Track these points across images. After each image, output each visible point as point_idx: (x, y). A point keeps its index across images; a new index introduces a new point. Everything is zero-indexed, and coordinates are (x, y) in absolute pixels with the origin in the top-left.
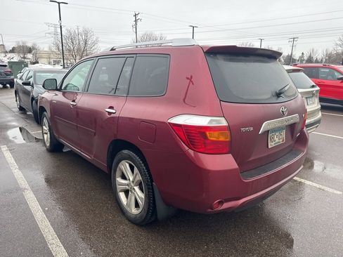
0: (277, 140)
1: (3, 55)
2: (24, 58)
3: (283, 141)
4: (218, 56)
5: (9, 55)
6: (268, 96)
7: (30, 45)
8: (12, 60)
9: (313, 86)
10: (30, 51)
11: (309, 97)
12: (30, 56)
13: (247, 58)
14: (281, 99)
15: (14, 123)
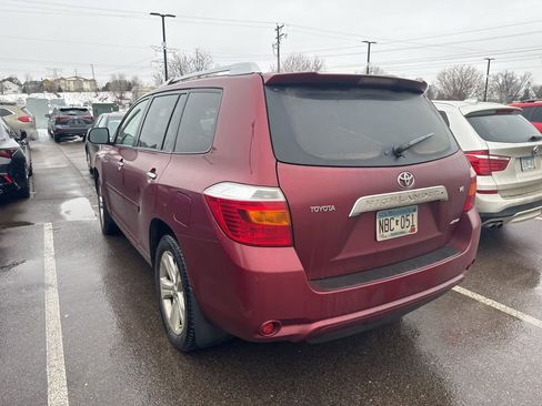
0: (398, 229)
1: (94, 94)
2: (121, 98)
3: (413, 230)
4: (287, 90)
5: (101, 94)
6: (376, 154)
7: (129, 79)
8: (105, 102)
9: (534, 139)
10: (129, 87)
11: (527, 158)
12: (129, 95)
13: (345, 93)
14: (402, 161)
15: (75, 192)
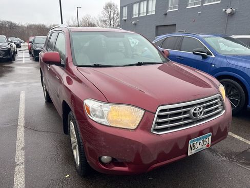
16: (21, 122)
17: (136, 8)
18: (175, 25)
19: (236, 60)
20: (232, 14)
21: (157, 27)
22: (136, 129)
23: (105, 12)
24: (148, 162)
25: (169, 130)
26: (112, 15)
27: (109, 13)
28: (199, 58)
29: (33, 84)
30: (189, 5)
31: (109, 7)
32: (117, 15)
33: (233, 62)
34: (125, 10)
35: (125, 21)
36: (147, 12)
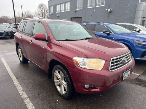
16: (13, 76)
17: (58, 7)
18: (81, 17)
19: (125, 35)
20: (110, 12)
21: (71, 18)
22: (102, 69)
23: (39, 9)
24: (109, 85)
25: (115, 69)
26: (43, 11)
27: (42, 10)
28: (106, 35)
29: (7, 54)
30: (88, 7)
31: (41, 6)
32: (46, 11)
33: (123, 36)
34: (52, 8)
35: (52, 14)
36: (65, 10)
